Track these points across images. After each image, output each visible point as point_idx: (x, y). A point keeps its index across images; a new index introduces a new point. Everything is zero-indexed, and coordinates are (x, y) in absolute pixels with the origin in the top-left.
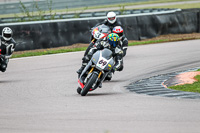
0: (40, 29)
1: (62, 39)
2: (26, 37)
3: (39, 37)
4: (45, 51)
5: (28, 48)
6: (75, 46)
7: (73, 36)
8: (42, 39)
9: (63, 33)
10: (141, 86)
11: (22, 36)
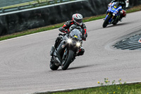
0: (48, 11)
1: (64, 17)
2: (39, 18)
4: (53, 26)
5: (41, 26)
8: (50, 18)
9: (64, 12)
10: (124, 44)
11: (36, 17)
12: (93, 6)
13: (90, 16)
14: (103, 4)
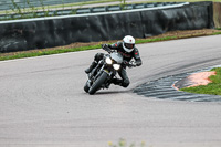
0: (34, 28)
1: (58, 38)
2: (19, 37)
3: (33, 36)
4: (40, 52)
5: (20, 49)
6: (73, 45)
7: (70, 35)
8: (37, 38)
9: (59, 31)
10: (149, 89)
11: (14, 35)
12: (104, 26)
13: (98, 41)
14: (120, 24)
